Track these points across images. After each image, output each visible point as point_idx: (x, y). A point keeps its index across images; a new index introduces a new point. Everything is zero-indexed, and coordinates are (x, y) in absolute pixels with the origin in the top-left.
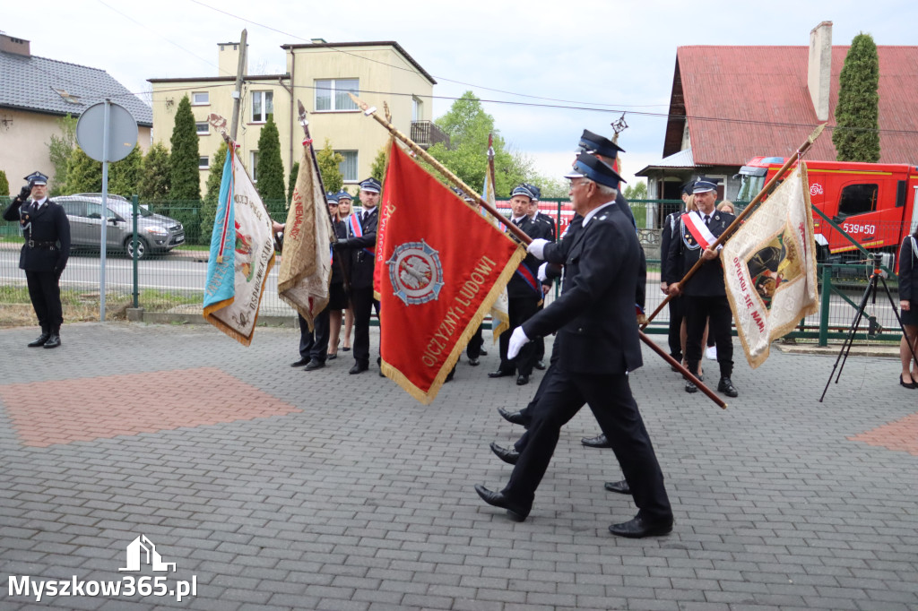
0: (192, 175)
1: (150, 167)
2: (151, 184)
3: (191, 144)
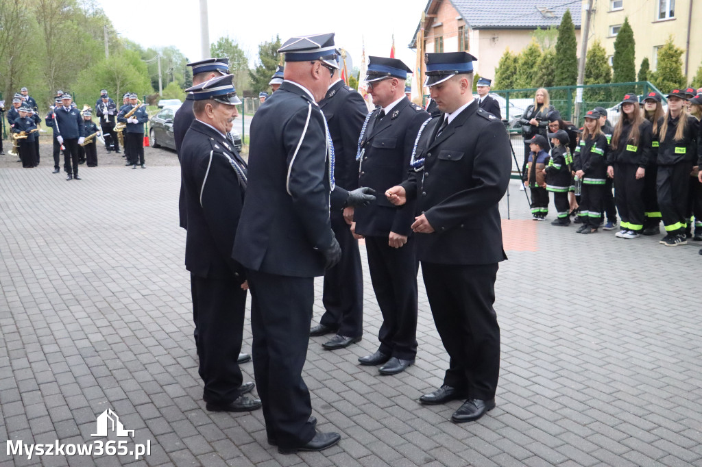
0: (568, 73)
1: (541, 69)
2: (540, 82)
3: (569, 49)
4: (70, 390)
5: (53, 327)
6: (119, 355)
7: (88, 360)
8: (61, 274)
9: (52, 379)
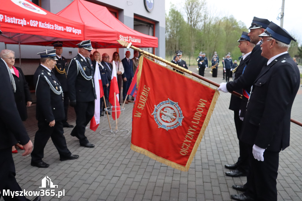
4: (210, 153)
5: (210, 131)
6: (228, 145)
7: (218, 145)
8: (216, 114)
9: (205, 148)
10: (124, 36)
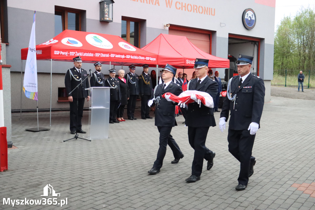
10: (190, 60)
